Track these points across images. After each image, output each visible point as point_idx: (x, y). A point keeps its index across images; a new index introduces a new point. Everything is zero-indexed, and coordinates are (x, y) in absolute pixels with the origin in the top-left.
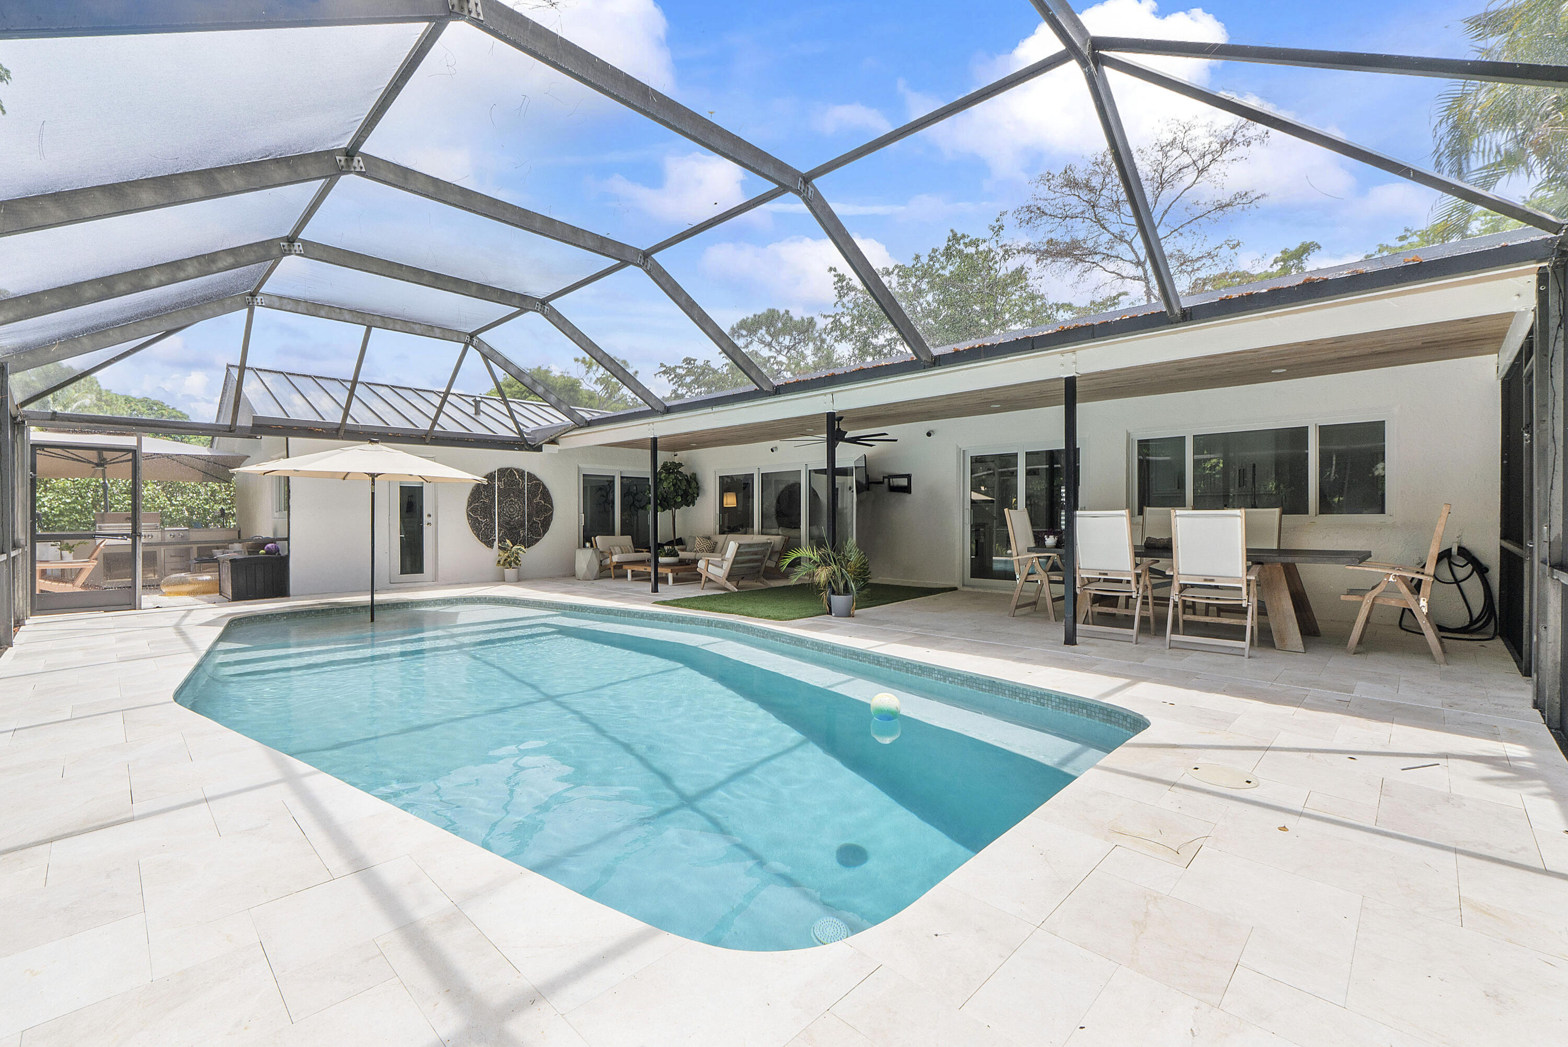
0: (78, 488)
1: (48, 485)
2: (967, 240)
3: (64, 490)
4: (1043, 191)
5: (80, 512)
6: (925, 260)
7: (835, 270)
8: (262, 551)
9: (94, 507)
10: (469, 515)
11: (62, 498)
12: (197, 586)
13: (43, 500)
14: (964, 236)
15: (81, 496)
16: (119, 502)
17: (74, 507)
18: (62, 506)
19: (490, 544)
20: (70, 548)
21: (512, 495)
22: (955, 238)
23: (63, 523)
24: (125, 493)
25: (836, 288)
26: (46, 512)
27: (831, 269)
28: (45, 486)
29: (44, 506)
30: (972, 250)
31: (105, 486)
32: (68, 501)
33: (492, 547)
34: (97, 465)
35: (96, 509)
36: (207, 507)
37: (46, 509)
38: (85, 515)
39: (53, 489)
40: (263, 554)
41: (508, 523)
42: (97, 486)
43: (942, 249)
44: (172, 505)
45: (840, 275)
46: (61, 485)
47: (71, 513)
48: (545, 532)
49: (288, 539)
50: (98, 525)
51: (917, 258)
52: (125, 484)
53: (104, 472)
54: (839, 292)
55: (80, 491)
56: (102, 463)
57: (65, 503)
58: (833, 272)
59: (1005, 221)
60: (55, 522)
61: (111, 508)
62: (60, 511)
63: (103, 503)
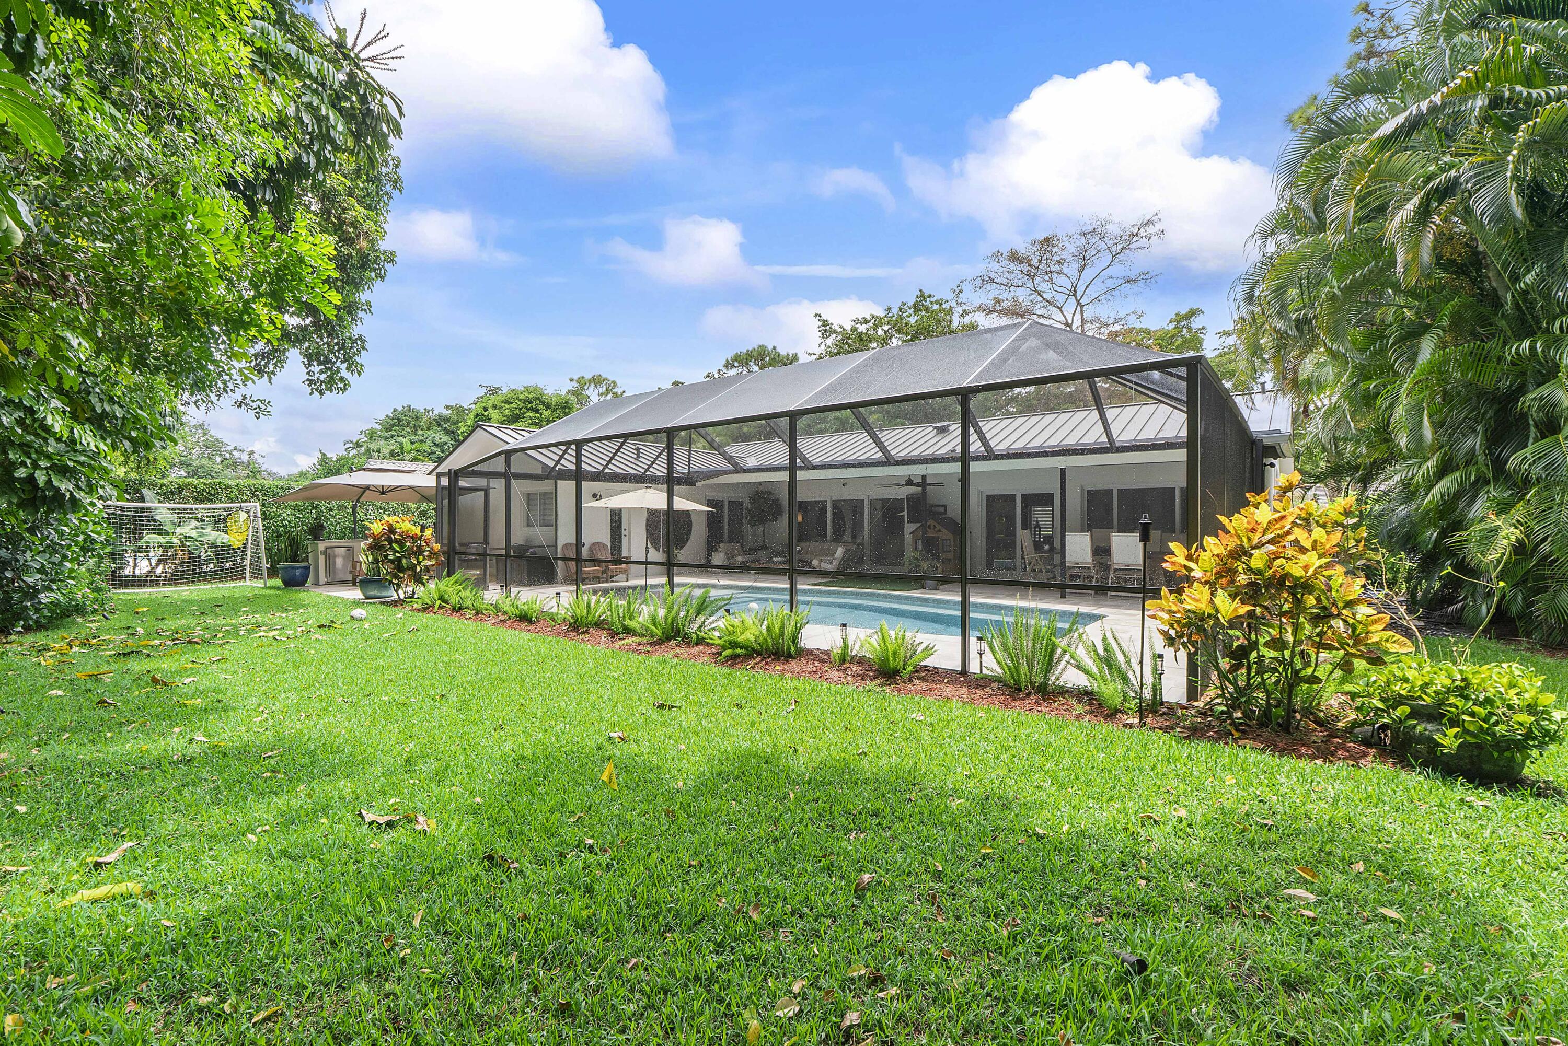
2: (933, 299)
4: (994, 266)
6: (895, 311)
7: (820, 316)
14: (929, 296)
19: (658, 549)
22: (922, 296)
25: (819, 331)
27: (816, 315)
30: (936, 307)
33: (659, 551)
43: (911, 303)
45: (826, 321)
48: (688, 540)
51: (889, 309)
54: (823, 334)
58: (818, 318)
59: (964, 286)
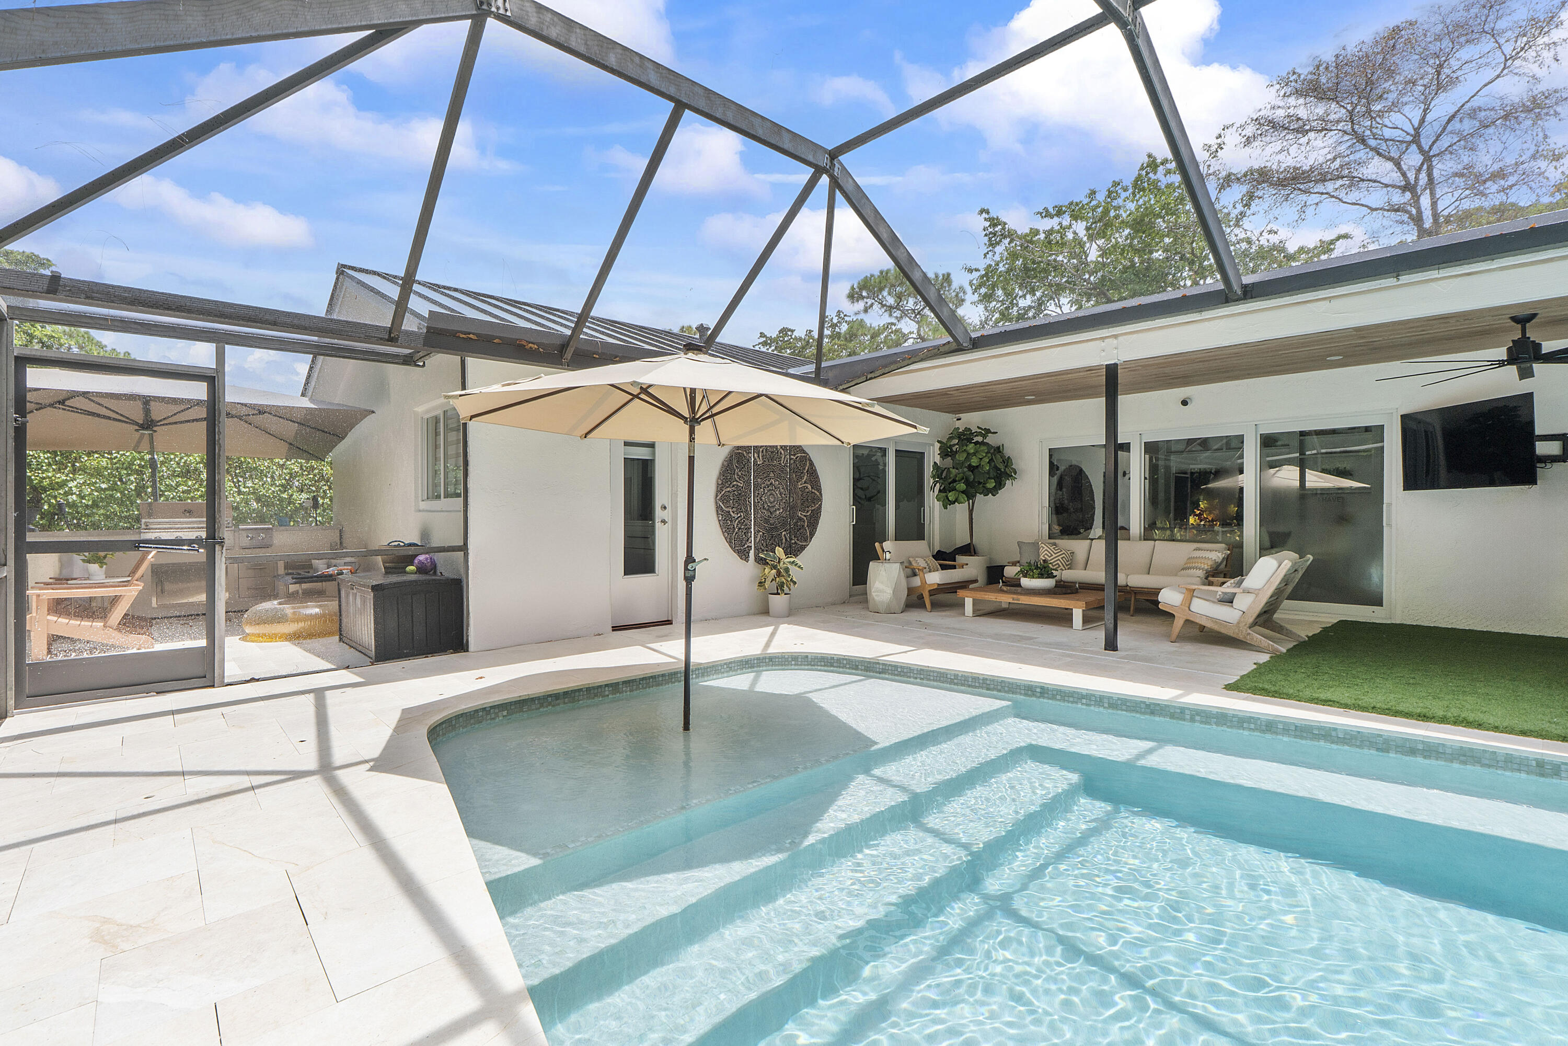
0: (117, 468)
1: (77, 464)
3: (98, 472)
5: (121, 503)
6: (1101, 197)
7: (988, 212)
8: (411, 568)
9: (139, 495)
10: (718, 508)
11: (96, 483)
12: (301, 625)
13: (71, 484)
15: (121, 480)
16: (170, 488)
17: (111, 496)
18: (96, 494)
19: (743, 554)
20: (100, 561)
21: (772, 475)
23: (97, 518)
24: (178, 476)
25: (986, 235)
26: (74, 501)
28: (73, 465)
29: (72, 494)
31: (153, 464)
32: (104, 486)
33: (746, 559)
34: (143, 427)
35: (142, 499)
36: (285, 496)
37: (74, 497)
38: (127, 505)
39: (83, 470)
40: (411, 573)
41: (767, 521)
42: (143, 467)
43: (1128, 181)
44: (239, 493)
45: (993, 219)
46: (95, 463)
47: (108, 504)
48: (812, 535)
49: (464, 548)
50: (143, 521)
51: (1093, 193)
52: (178, 464)
53: (151, 436)
54: (990, 239)
55: (120, 474)
56: (148, 424)
57: (100, 490)
58: (984, 215)
60: (88, 516)
61: (161, 496)
62: (94, 501)
63: (149, 490)
